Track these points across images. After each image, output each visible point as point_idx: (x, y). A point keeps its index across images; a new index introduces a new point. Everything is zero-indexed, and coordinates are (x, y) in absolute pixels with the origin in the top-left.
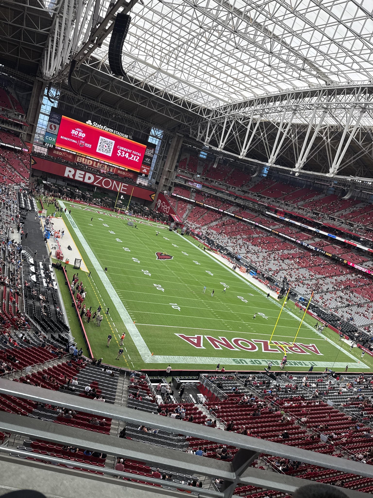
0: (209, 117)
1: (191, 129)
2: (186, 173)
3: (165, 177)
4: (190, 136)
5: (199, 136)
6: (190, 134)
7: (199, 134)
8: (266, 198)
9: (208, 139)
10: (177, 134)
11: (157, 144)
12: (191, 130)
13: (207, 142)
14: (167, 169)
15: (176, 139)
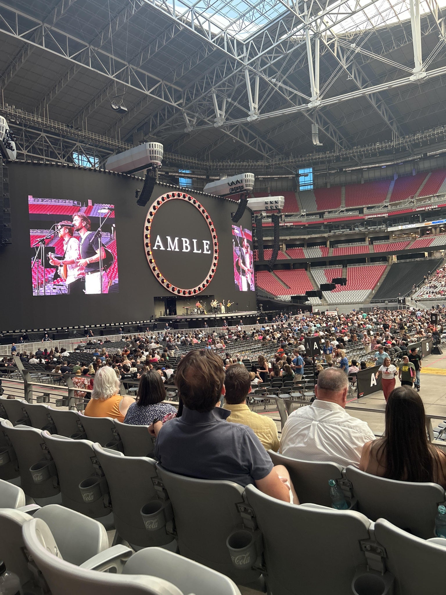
1: (185, 115)
4: (189, 129)
5: (218, 115)
7: (218, 111)
8: (365, 209)
13: (255, 114)
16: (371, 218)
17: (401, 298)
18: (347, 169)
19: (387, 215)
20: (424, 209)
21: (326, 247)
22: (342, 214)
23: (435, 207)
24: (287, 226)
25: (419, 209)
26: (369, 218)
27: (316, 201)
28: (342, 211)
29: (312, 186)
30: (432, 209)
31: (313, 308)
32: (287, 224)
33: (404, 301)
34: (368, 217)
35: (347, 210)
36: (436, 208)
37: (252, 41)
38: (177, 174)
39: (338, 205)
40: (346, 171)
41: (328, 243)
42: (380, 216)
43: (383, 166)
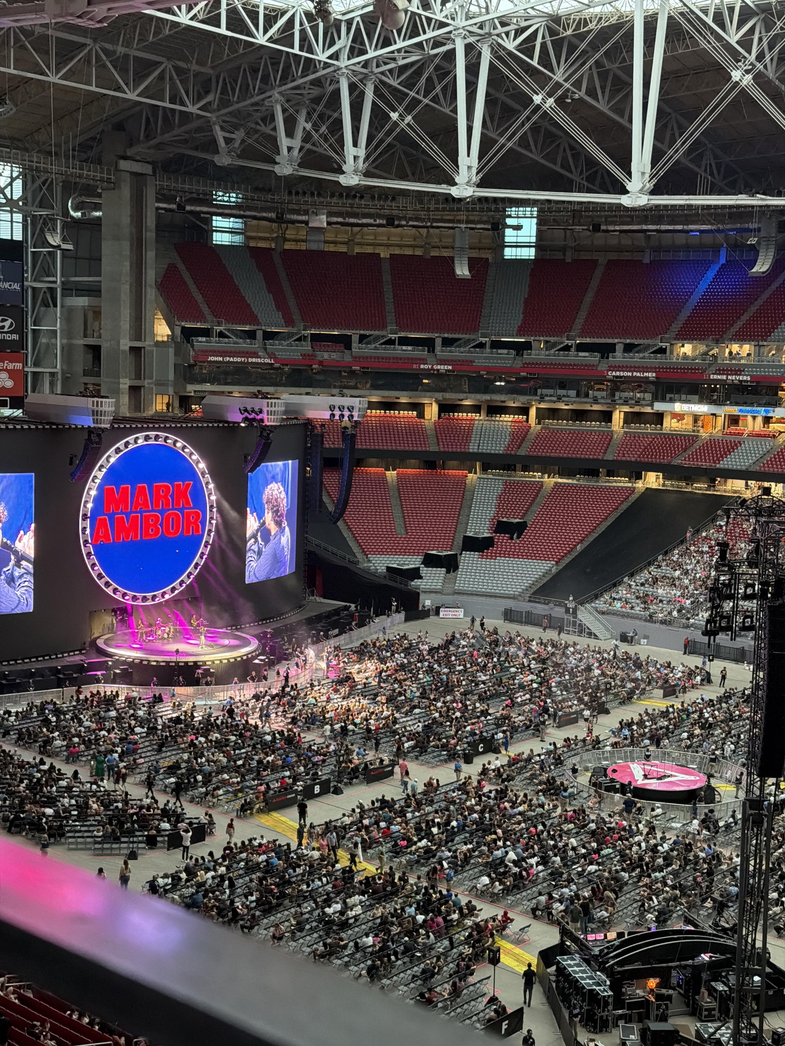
0: (335, 56)
1: (217, 128)
2: (221, 335)
3: (125, 383)
4: (224, 160)
5: (285, 151)
6: (217, 152)
7: (284, 142)
8: (619, 348)
9: (356, 158)
10: (124, 165)
11: (18, 236)
12: (220, 135)
13: (356, 171)
14: (125, 344)
15: (126, 191)
16: (621, 377)
17: (571, 605)
18: (611, 228)
19: (654, 375)
20: (724, 377)
21: (527, 420)
22: (562, 358)
23: (745, 378)
24: (438, 370)
25: (715, 377)
26: (617, 377)
27: (527, 302)
28: (567, 348)
29: (533, 250)
30: (739, 381)
31: (422, 597)
32: (439, 367)
33: (575, 610)
34: (614, 374)
35: (581, 347)
36: (747, 381)
37: (358, 19)
38: (205, 209)
39: (564, 328)
40: (607, 231)
41: (533, 412)
42: (638, 374)
43: (692, 231)
